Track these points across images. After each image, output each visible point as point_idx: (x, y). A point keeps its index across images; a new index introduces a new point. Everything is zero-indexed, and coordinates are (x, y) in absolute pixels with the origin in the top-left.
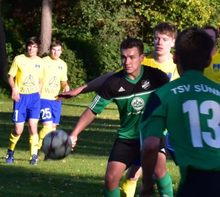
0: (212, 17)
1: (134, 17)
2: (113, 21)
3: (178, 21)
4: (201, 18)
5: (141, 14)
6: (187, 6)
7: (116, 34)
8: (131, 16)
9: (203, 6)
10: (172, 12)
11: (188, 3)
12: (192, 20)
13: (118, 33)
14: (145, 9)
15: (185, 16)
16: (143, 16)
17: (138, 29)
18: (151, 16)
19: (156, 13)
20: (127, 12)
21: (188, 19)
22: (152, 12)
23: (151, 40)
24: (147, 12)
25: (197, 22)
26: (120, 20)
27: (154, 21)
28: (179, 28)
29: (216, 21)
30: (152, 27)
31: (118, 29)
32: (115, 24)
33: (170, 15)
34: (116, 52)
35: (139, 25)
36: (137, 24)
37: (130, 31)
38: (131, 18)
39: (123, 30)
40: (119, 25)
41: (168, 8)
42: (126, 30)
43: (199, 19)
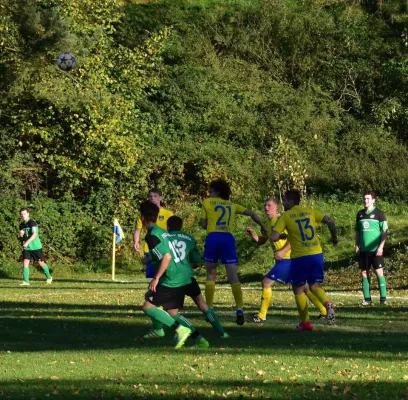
0: (140, 161)
1: (33, 164)
2: (5, 170)
3: (94, 168)
4: (126, 163)
5: (43, 160)
6: (106, 149)
7: (10, 188)
8: (30, 163)
9: (127, 147)
10: (86, 156)
11: (107, 144)
12: (113, 165)
13: (13, 186)
14: (48, 154)
15: (103, 161)
16: (46, 162)
17: (40, 180)
18: (57, 162)
19: (64, 158)
20: (24, 158)
21: (108, 165)
22: (58, 158)
23: (58, 194)
24: (51, 157)
25: (119, 168)
26: (15, 169)
27: (62, 168)
28: (95, 177)
29: (145, 166)
30: (59, 177)
31: (13, 181)
32: (7, 175)
33: (83, 161)
34: (12, 212)
35: (42, 174)
36: (38, 173)
37: (30, 183)
38: (30, 166)
39: (20, 182)
40: (13, 176)
41: (81, 152)
42: (24, 182)
43: (122, 165)
